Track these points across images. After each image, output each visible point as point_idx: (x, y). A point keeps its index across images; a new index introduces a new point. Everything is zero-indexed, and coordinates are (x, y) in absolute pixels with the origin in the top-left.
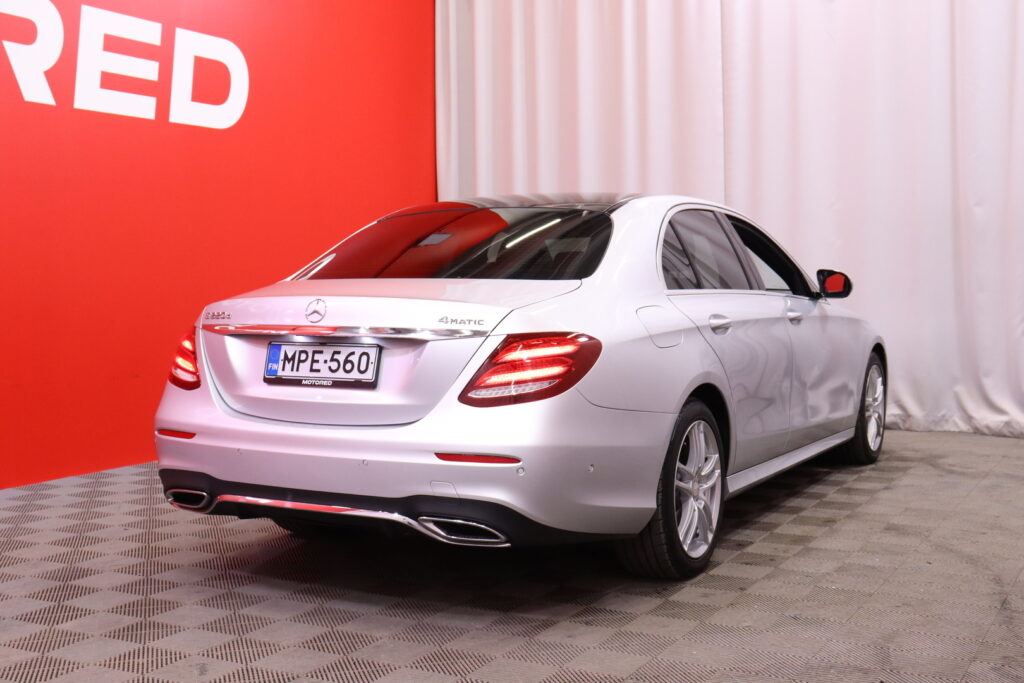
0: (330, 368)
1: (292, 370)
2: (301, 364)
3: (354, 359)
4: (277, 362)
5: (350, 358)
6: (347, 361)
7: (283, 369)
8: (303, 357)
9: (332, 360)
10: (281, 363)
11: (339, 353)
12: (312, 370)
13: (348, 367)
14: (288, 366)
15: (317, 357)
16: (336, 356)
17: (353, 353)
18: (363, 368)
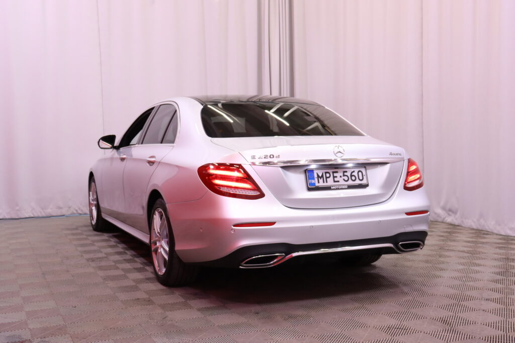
0: (344, 180)
1: (324, 182)
2: (328, 179)
3: (355, 174)
4: (313, 179)
5: (353, 174)
6: (351, 176)
7: (319, 182)
8: (328, 175)
9: (344, 175)
10: (316, 180)
11: (346, 172)
12: (335, 181)
13: (353, 178)
14: (321, 181)
15: (335, 175)
16: (345, 174)
17: (354, 172)
18: (361, 178)
